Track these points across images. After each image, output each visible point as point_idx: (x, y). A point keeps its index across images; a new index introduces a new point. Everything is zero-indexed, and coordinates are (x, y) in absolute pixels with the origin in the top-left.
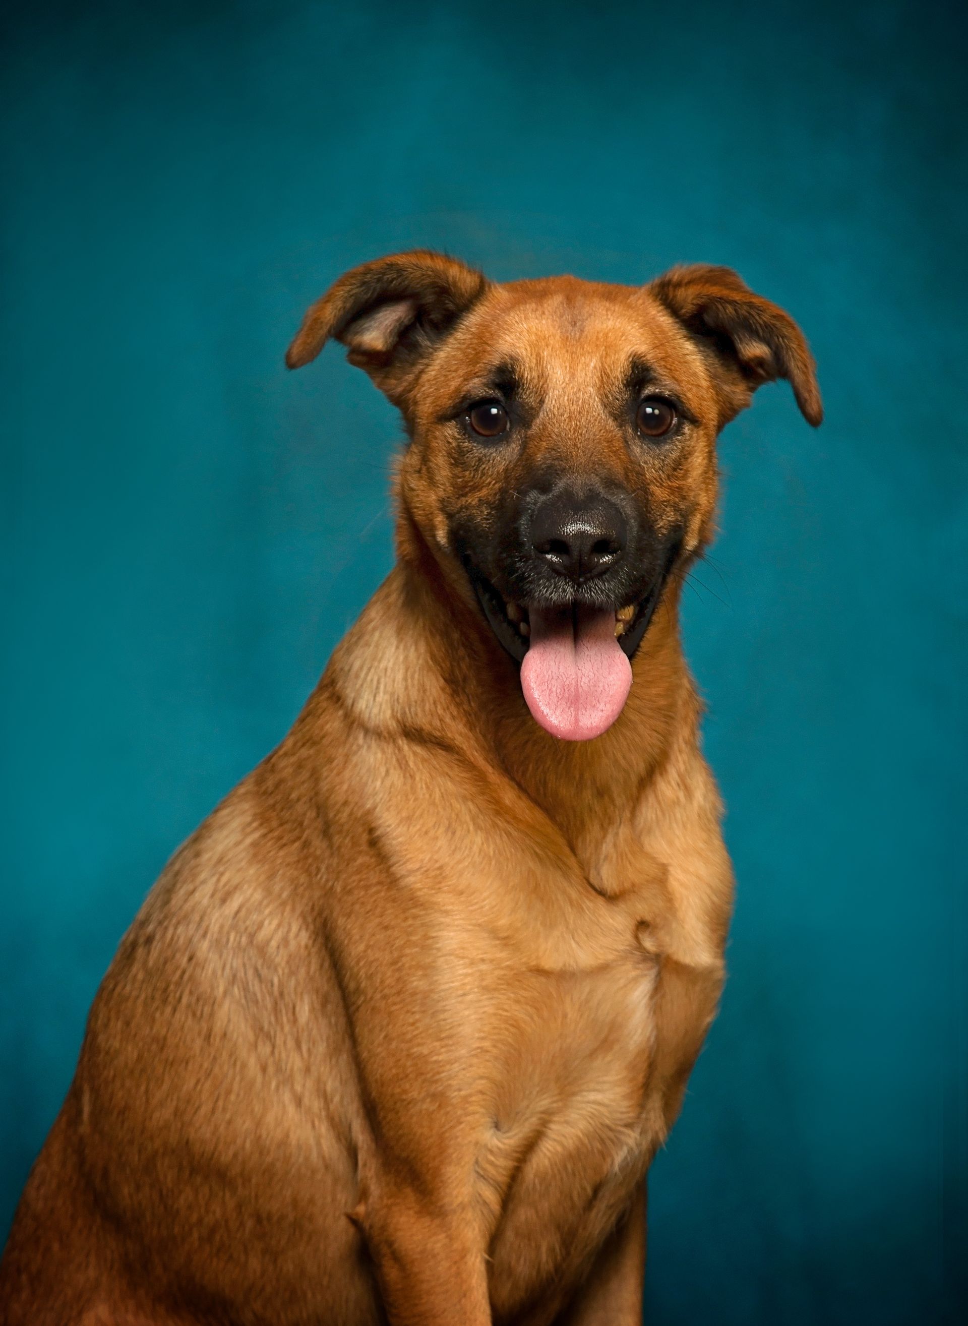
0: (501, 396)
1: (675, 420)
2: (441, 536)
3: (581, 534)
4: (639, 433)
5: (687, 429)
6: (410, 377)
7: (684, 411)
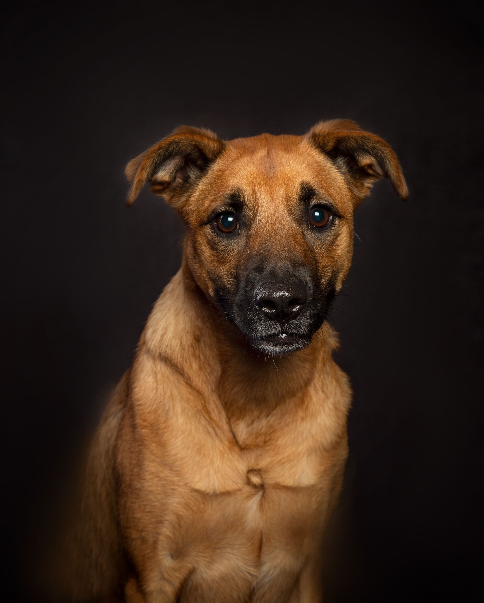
0: (234, 210)
1: (331, 217)
2: (211, 292)
3: (282, 297)
4: (310, 228)
5: (337, 222)
6: (184, 199)
7: (335, 212)
